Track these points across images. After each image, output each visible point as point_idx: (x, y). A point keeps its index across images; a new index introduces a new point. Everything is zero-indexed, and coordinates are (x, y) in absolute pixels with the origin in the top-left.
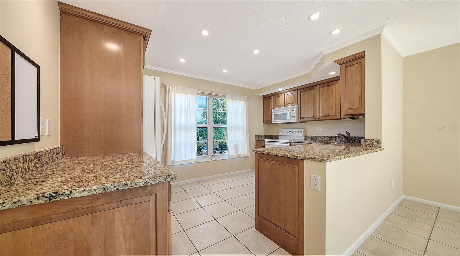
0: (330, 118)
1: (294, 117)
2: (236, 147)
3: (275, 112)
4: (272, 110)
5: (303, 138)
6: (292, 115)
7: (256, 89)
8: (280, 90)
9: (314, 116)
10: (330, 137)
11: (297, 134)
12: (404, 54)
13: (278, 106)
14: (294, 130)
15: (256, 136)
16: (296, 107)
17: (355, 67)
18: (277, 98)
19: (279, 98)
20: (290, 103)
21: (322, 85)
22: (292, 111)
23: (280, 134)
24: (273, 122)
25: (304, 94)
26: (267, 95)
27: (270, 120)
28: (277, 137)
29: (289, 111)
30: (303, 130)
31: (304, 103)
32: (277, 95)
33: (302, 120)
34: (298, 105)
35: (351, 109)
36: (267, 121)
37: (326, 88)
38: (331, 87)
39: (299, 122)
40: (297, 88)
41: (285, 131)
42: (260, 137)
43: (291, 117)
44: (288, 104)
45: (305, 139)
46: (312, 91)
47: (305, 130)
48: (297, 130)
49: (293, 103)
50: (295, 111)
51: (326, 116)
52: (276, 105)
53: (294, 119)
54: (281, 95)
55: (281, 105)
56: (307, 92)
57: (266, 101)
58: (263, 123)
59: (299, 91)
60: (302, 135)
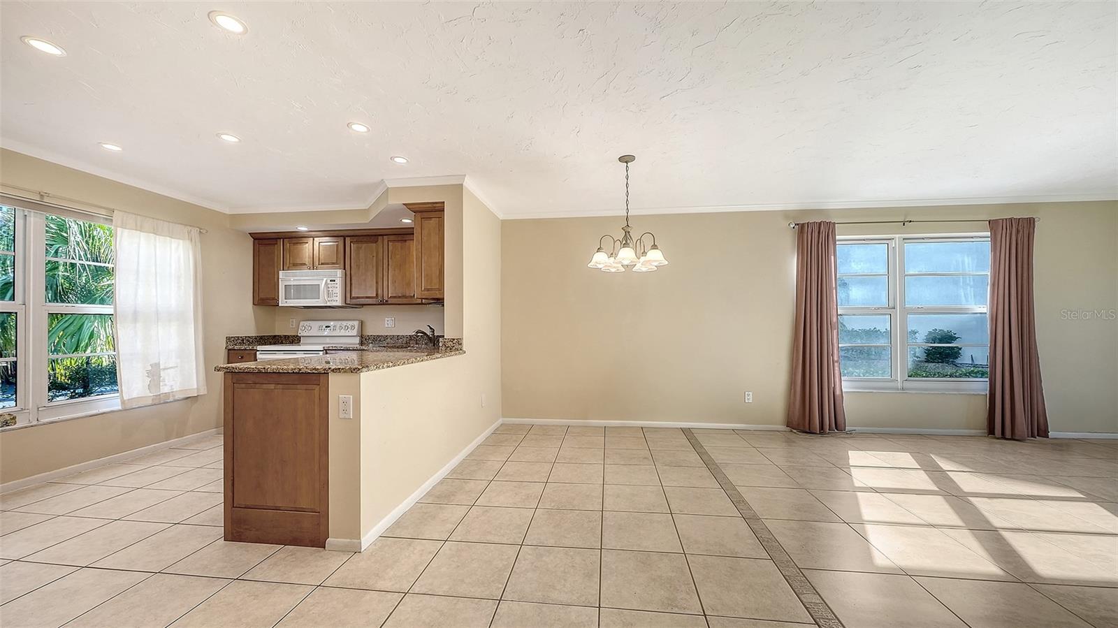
0: (405, 301)
1: (336, 295)
2: (154, 373)
3: (287, 278)
4: (281, 272)
5: (357, 340)
6: (330, 289)
7: (228, 211)
8: (303, 229)
9: (377, 295)
11: (343, 333)
12: (501, 217)
13: (297, 265)
14: (338, 324)
15: (228, 339)
16: (339, 273)
17: (433, 222)
18: (293, 247)
19: (299, 246)
20: (328, 264)
21: (392, 238)
22: (331, 281)
23: (301, 333)
24: (282, 302)
25: (358, 249)
26: (268, 235)
27: (274, 299)
28: (295, 340)
29: (325, 279)
30: (356, 323)
31: (358, 267)
32: (294, 239)
33: (354, 301)
34: (345, 269)
35: (428, 290)
36: (265, 298)
37: (399, 245)
38: (407, 243)
39: (347, 306)
40: (343, 233)
41: (315, 325)
42: (243, 340)
43: (329, 295)
44: (322, 264)
45: (362, 343)
46: (374, 246)
47: (362, 324)
48: (344, 323)
49: (333, 264)
50: (339, 281)
51: (400, 297)
52: (291, 262)
53: (335, 299)
54: (305, 240)
55: (305, 264)
56: (364, 245)
57: (262, 248)
58: (254, 304)
59: (348, 240)
60: (354, 332)
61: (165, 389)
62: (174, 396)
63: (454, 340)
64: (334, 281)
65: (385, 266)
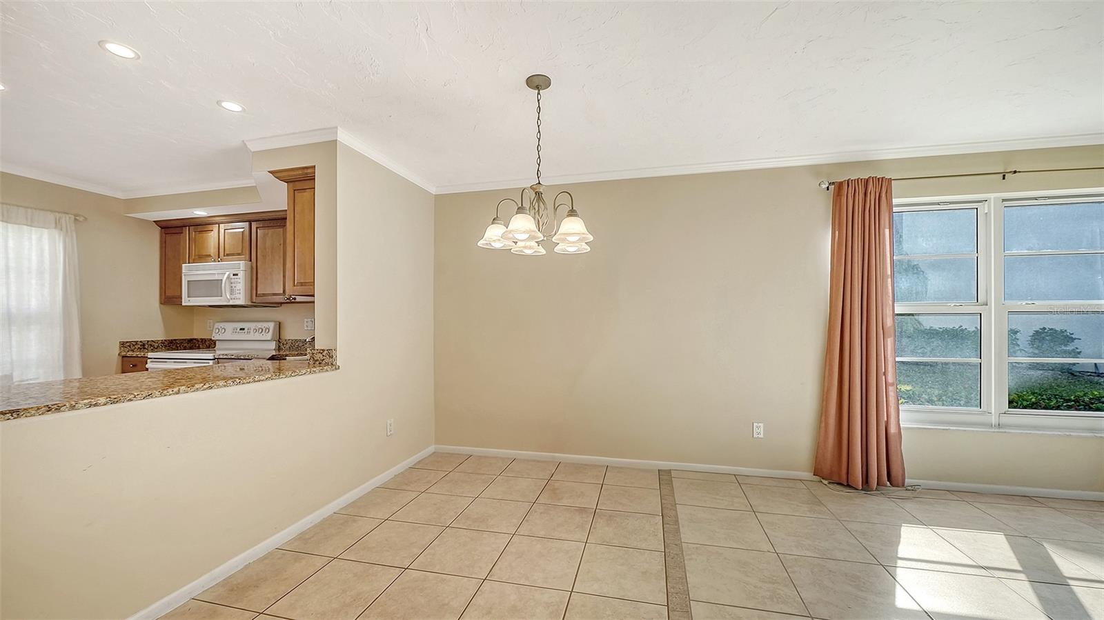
1: (238, 292)
3: (191, 272)
4: (184, 266)
5: (273, 345)
6: (233, 285)
7: (122, 196)
8: (200, 213)
9: (284, 291)
11: (258, 336)
13: (202, 258)
14: (253, 325)
16: (244, 265)
18: (199, 236)
19: (205, 235)
20: (233, 255)
22: (234, 275)
23: (215, 337)
24: (186, 301)
25: (265, 235)
26: (172, 222)
27: (177, 297)
28: (209, 344)
29: (228, 273)
30: (271, 325)
31: (264, 257)
32: (200, 226)
33: (259, 300)
34: (250, 261)
36: (170, 298)
39: (254, 305)
40: (250, 217)
41: (229, 326)
42: (136, 345)
43: (232, 292)
44: (228, 255)
45: (278, 350)
48: (259, 325)
49: (239, 254)
50: (242, 275)
52: (197, 254)
53: (238, 296)
54: (210, 227)
55: (210, 256)
56: (272, 231)
57: (168, 238)
58: (161, 303)
59: (254, 225)
60: (269, 336)
63: (323, 350)
64: (238, 275)
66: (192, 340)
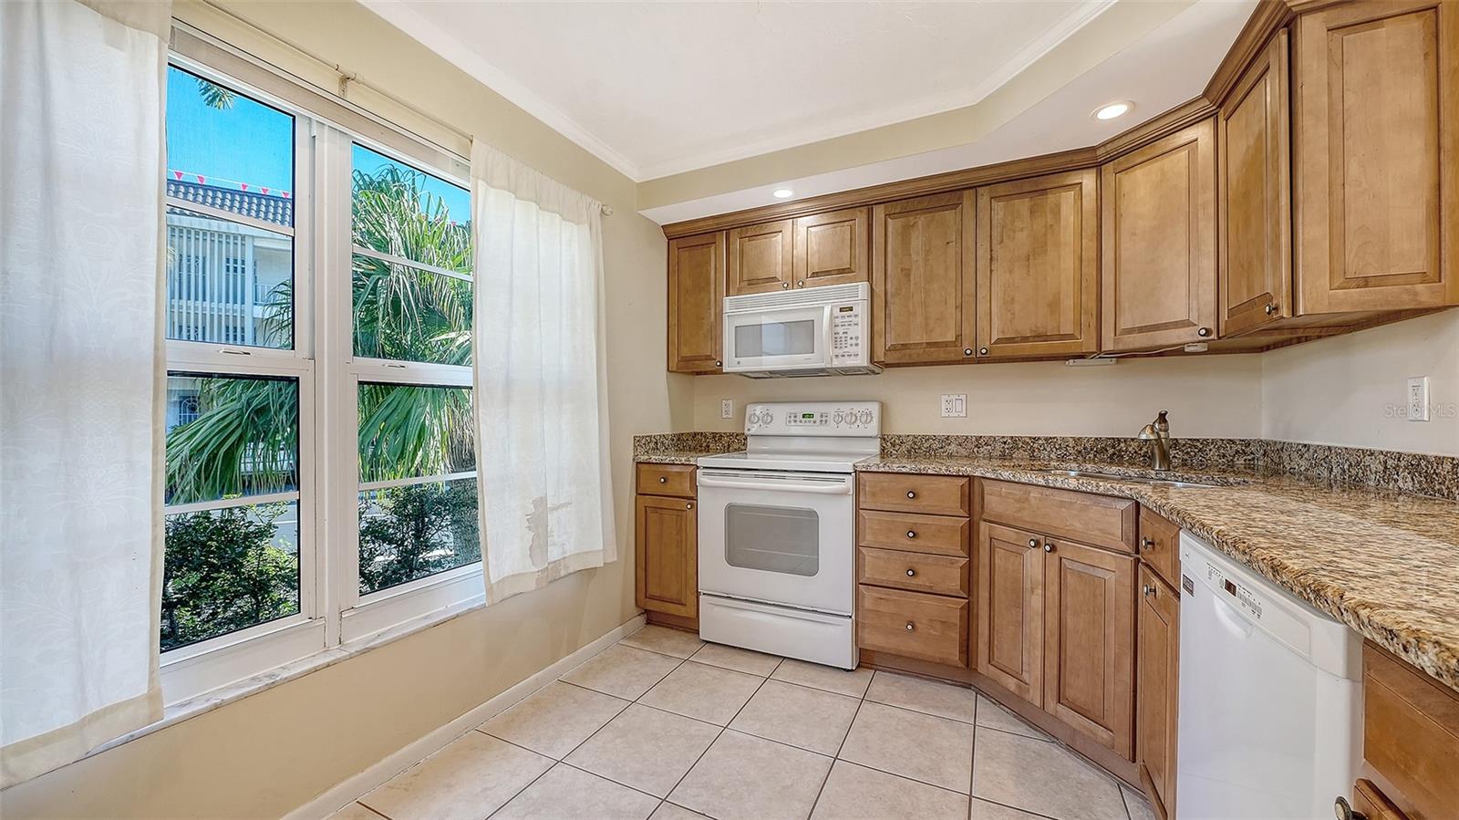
0: (1042, 347)
1: (854, 341)
2: (538, 522)
3: (739, 311)
4: (727, 300)
5: (875, 447)
6: (840, 330)
7: (636, 176)
8: (783, 193)
9: (958, 337)
10: (1005, 443)
11: (844, 429)
13: (757, 283)
14: (831, 409)
15: (637, 440)
16: (863, 288)
18: (748, 245)
19: (762, 241)
20: (828, 273)
21: (1002, 189)
22: (841, 310)
23: (750, 429)
24: (731, 363)
25: (905, 232)
26: (701, 224)
27: (709, 358)
28: (737, 443)
29: (828, 307)
30: (874, 408)
31: (908, 271)
32: (752, 224)
33: (888, 356)
34: (871, 281)
36: (693, 360)
37: (1023, 205)
38: (1051, 198)
39: (872, 367)
40: (866, 198)
41: (780, 413)
43: (836, 340)
44: (815, 274)
45: (884, 453)
46: (949, 215)
47: (883, 409)
48: (849, 407)
49: (842, 271)
50: (862, 310)
51: (1025, 339)
52: (745, 277)
54: (776, 226)
55: (774, 279)
56: (922, 220)
57: (685, 255)
58: (668, 370)
59: (879, 212)
60: (873, 428)
61: (554, 554)
62: (566, 567)
64: (851, 309)
65: (983, 262)
66: (695, 434)
